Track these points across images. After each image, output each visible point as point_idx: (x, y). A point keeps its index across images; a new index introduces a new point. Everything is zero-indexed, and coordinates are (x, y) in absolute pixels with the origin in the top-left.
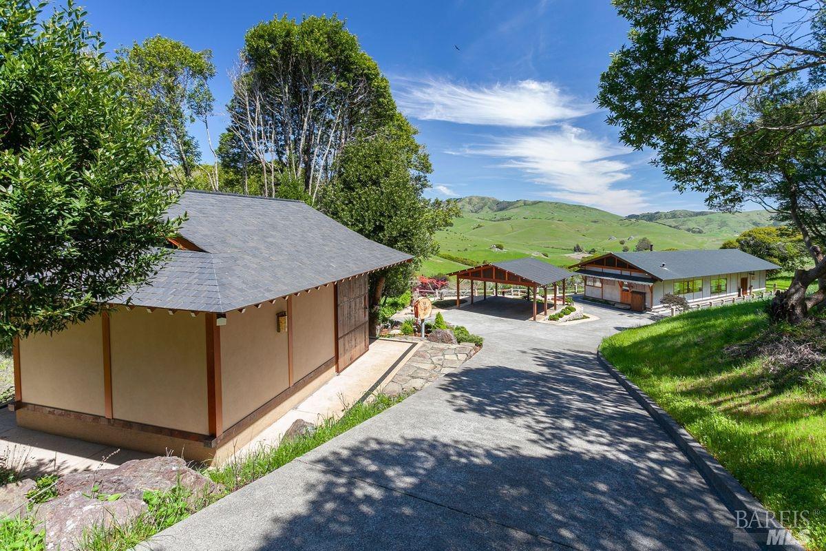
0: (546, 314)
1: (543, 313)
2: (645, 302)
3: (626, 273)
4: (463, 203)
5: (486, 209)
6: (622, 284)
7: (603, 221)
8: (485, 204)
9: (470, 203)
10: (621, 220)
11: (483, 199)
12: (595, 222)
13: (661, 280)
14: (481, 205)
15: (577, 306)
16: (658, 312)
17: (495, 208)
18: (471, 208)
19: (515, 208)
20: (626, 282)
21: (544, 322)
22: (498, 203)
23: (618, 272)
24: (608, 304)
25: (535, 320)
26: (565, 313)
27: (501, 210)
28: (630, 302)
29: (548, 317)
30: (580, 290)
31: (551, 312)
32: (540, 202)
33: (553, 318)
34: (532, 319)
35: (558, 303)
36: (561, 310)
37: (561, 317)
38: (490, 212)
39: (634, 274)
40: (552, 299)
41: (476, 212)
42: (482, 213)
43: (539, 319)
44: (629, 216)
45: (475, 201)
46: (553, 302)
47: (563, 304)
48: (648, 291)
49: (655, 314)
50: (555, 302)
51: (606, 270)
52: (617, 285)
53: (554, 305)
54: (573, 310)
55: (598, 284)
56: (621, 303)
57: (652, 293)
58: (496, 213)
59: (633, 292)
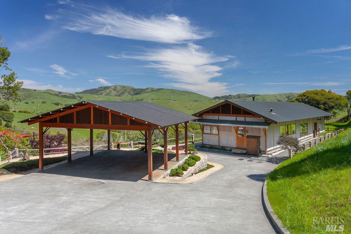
0: (166, 168)
1: (163, 167)
2: (260, 146)
3: (241, 119)
4: (110, 89)
5: (126, 93)
6: (237, 129)
7: (200, 100)
8: (125, 91)
9: (115, 90)
10: (211, 100)
11: (124, 87)
12: (195, 101)
13: (276, 123)
14: (123, 91)
15: (201, 155)
16: (271, 154)
17: (132, 93)
18: (115, 93)
19: (146, 93)
20: (241, 127)
21: (164, 181)
22: (134, 90)
23: (233, 118)
24: (225, 150)
25: (150, 179)
26: (189, 164)
27: (136, 94)
28: (245, 146)
29: (169, 171)
30: (198, 140)
31: (173, 165)
32: (163, 89)
33: (176, 173)
34: (147, 177)
35: (180, 152)
36: (184, 160)
37: (184, 169)
38: (129, 96)
39: (249, 119)
40: (173, 149)
41: (119, 96)
42: (123, 96)
43: (157, 176)
44: (215, 98)
45: (119, 88)
46: (175, 152)
47: (186, 154)
48: (262, 134)
49: (270, 156)
50: (177, 152)
51: (222, 118)
52: (233, 131)
53: (176, 155)
54: (198, 159)
55: (215, 131)
56: (237, 148)
57: (266, 136)
58: (133, 96)
59: (248, 137)
